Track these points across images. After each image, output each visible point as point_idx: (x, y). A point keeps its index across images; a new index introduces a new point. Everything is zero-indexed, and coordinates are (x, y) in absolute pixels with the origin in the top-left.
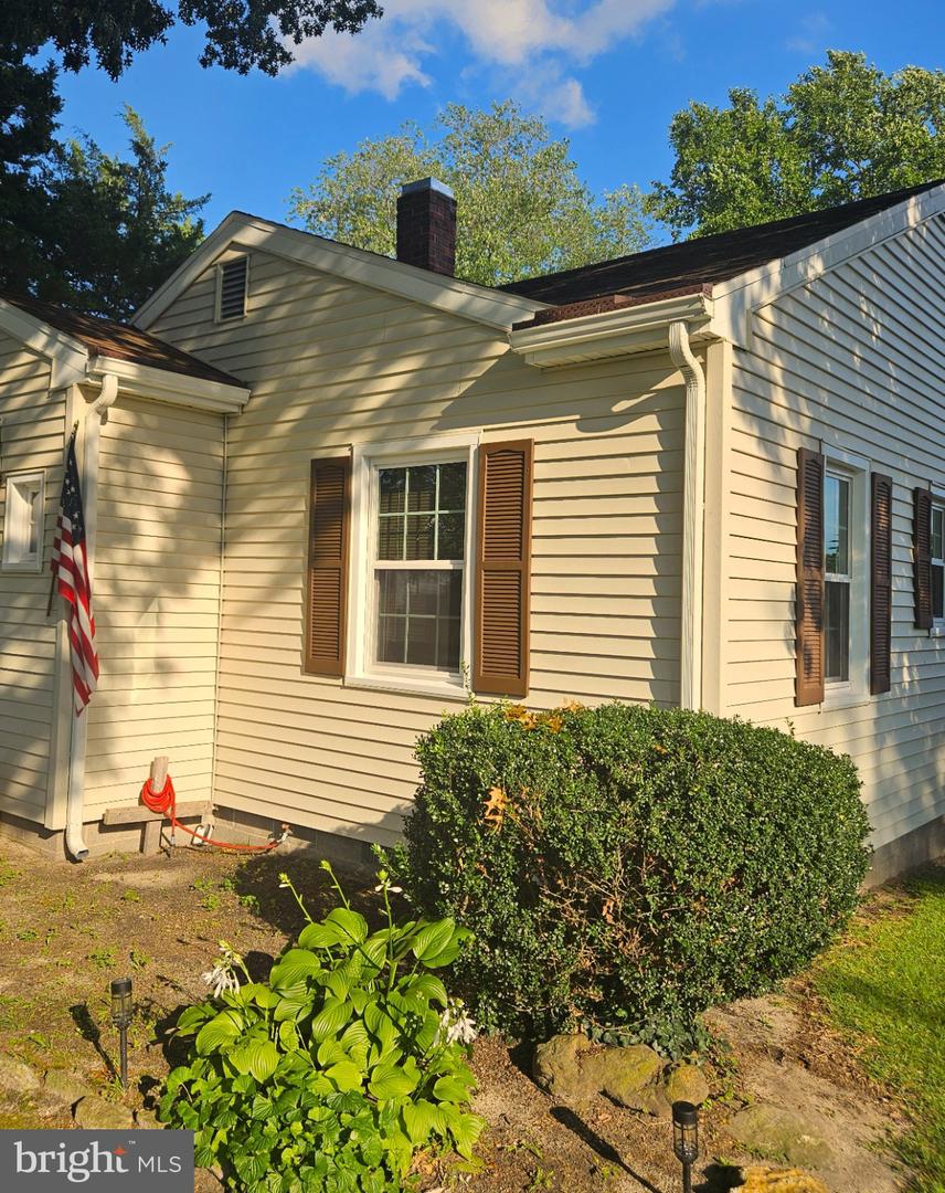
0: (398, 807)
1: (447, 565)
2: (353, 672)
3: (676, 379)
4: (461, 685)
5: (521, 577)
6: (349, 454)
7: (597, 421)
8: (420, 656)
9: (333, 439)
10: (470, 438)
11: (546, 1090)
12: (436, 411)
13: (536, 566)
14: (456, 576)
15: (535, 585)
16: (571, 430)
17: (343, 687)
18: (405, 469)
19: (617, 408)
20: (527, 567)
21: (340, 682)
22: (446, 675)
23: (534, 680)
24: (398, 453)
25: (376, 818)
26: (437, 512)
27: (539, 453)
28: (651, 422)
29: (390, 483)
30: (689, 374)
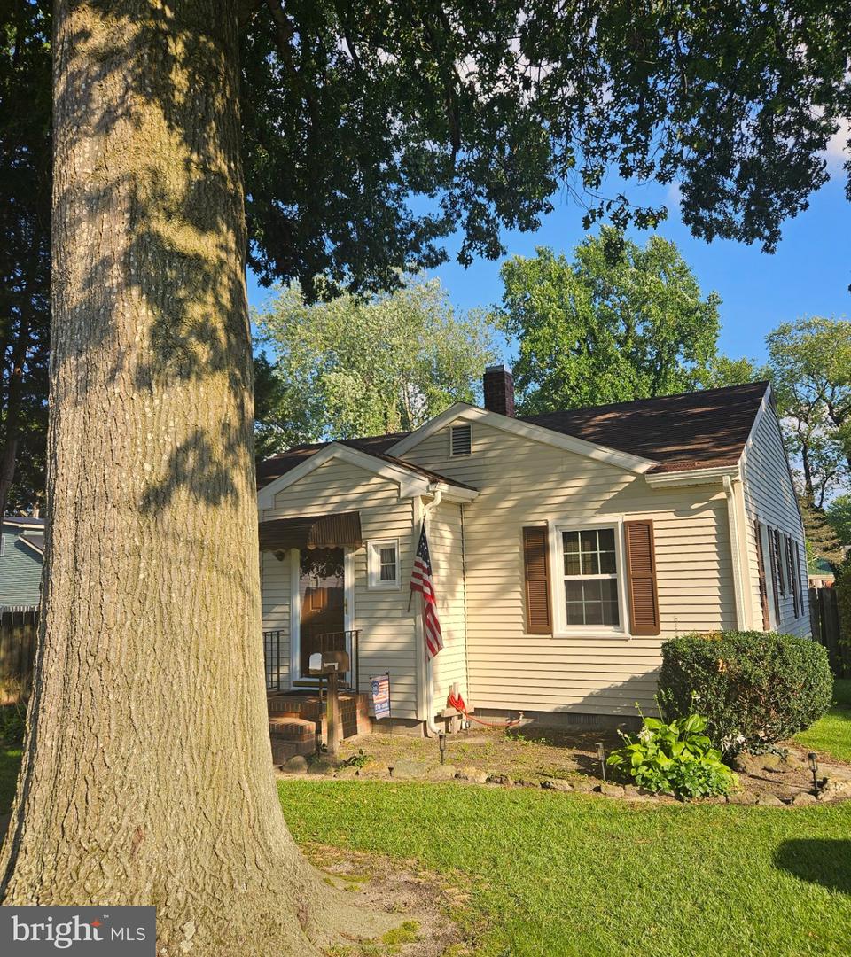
0: (592, 693)
1: (607, 576)
2: (558, 630)
3: (722, 495)
4: (623, 632)
5: (653, 581)
6: (545, 525)
7: (684, 512)
8: (594, 620)
9: (533, 517)
10: (617, 519)
11: (744, 772)
12: (598, 505)
13: (659, 575)
14: (614, 582)
15: (659, 584)
16: (672, 516)
17: (552, 638)
18: (577, 532)
19: (693, 507)
20: (655, 576)
21: (550, 636)
22: (612, 628)
23: (662, 627)
24: (573, 524)
25: (579, 700)
26: (599, 552)
27: (656, 525)
28: (710, 513)
29: (569, 538)
30: (729, 495)
